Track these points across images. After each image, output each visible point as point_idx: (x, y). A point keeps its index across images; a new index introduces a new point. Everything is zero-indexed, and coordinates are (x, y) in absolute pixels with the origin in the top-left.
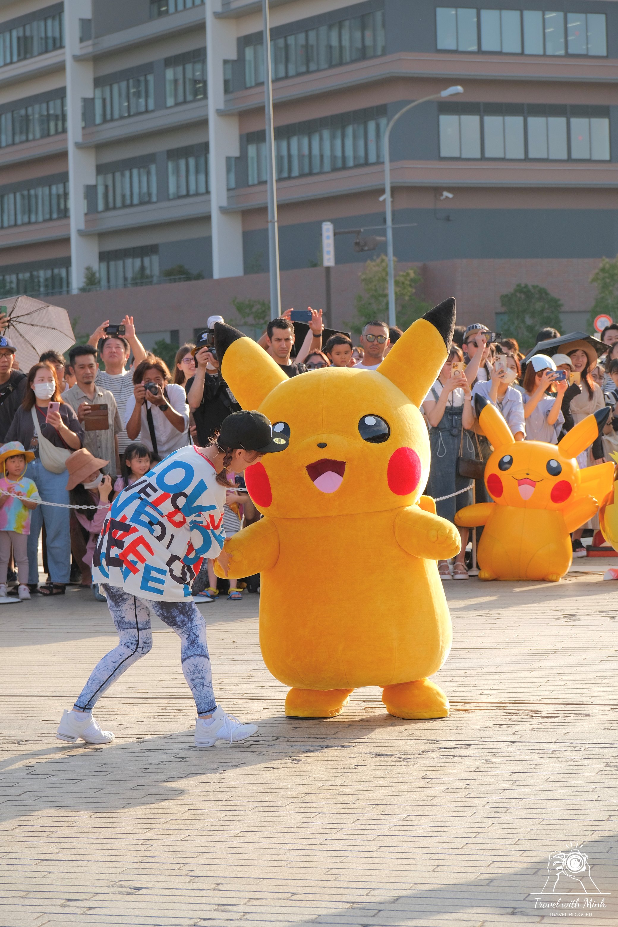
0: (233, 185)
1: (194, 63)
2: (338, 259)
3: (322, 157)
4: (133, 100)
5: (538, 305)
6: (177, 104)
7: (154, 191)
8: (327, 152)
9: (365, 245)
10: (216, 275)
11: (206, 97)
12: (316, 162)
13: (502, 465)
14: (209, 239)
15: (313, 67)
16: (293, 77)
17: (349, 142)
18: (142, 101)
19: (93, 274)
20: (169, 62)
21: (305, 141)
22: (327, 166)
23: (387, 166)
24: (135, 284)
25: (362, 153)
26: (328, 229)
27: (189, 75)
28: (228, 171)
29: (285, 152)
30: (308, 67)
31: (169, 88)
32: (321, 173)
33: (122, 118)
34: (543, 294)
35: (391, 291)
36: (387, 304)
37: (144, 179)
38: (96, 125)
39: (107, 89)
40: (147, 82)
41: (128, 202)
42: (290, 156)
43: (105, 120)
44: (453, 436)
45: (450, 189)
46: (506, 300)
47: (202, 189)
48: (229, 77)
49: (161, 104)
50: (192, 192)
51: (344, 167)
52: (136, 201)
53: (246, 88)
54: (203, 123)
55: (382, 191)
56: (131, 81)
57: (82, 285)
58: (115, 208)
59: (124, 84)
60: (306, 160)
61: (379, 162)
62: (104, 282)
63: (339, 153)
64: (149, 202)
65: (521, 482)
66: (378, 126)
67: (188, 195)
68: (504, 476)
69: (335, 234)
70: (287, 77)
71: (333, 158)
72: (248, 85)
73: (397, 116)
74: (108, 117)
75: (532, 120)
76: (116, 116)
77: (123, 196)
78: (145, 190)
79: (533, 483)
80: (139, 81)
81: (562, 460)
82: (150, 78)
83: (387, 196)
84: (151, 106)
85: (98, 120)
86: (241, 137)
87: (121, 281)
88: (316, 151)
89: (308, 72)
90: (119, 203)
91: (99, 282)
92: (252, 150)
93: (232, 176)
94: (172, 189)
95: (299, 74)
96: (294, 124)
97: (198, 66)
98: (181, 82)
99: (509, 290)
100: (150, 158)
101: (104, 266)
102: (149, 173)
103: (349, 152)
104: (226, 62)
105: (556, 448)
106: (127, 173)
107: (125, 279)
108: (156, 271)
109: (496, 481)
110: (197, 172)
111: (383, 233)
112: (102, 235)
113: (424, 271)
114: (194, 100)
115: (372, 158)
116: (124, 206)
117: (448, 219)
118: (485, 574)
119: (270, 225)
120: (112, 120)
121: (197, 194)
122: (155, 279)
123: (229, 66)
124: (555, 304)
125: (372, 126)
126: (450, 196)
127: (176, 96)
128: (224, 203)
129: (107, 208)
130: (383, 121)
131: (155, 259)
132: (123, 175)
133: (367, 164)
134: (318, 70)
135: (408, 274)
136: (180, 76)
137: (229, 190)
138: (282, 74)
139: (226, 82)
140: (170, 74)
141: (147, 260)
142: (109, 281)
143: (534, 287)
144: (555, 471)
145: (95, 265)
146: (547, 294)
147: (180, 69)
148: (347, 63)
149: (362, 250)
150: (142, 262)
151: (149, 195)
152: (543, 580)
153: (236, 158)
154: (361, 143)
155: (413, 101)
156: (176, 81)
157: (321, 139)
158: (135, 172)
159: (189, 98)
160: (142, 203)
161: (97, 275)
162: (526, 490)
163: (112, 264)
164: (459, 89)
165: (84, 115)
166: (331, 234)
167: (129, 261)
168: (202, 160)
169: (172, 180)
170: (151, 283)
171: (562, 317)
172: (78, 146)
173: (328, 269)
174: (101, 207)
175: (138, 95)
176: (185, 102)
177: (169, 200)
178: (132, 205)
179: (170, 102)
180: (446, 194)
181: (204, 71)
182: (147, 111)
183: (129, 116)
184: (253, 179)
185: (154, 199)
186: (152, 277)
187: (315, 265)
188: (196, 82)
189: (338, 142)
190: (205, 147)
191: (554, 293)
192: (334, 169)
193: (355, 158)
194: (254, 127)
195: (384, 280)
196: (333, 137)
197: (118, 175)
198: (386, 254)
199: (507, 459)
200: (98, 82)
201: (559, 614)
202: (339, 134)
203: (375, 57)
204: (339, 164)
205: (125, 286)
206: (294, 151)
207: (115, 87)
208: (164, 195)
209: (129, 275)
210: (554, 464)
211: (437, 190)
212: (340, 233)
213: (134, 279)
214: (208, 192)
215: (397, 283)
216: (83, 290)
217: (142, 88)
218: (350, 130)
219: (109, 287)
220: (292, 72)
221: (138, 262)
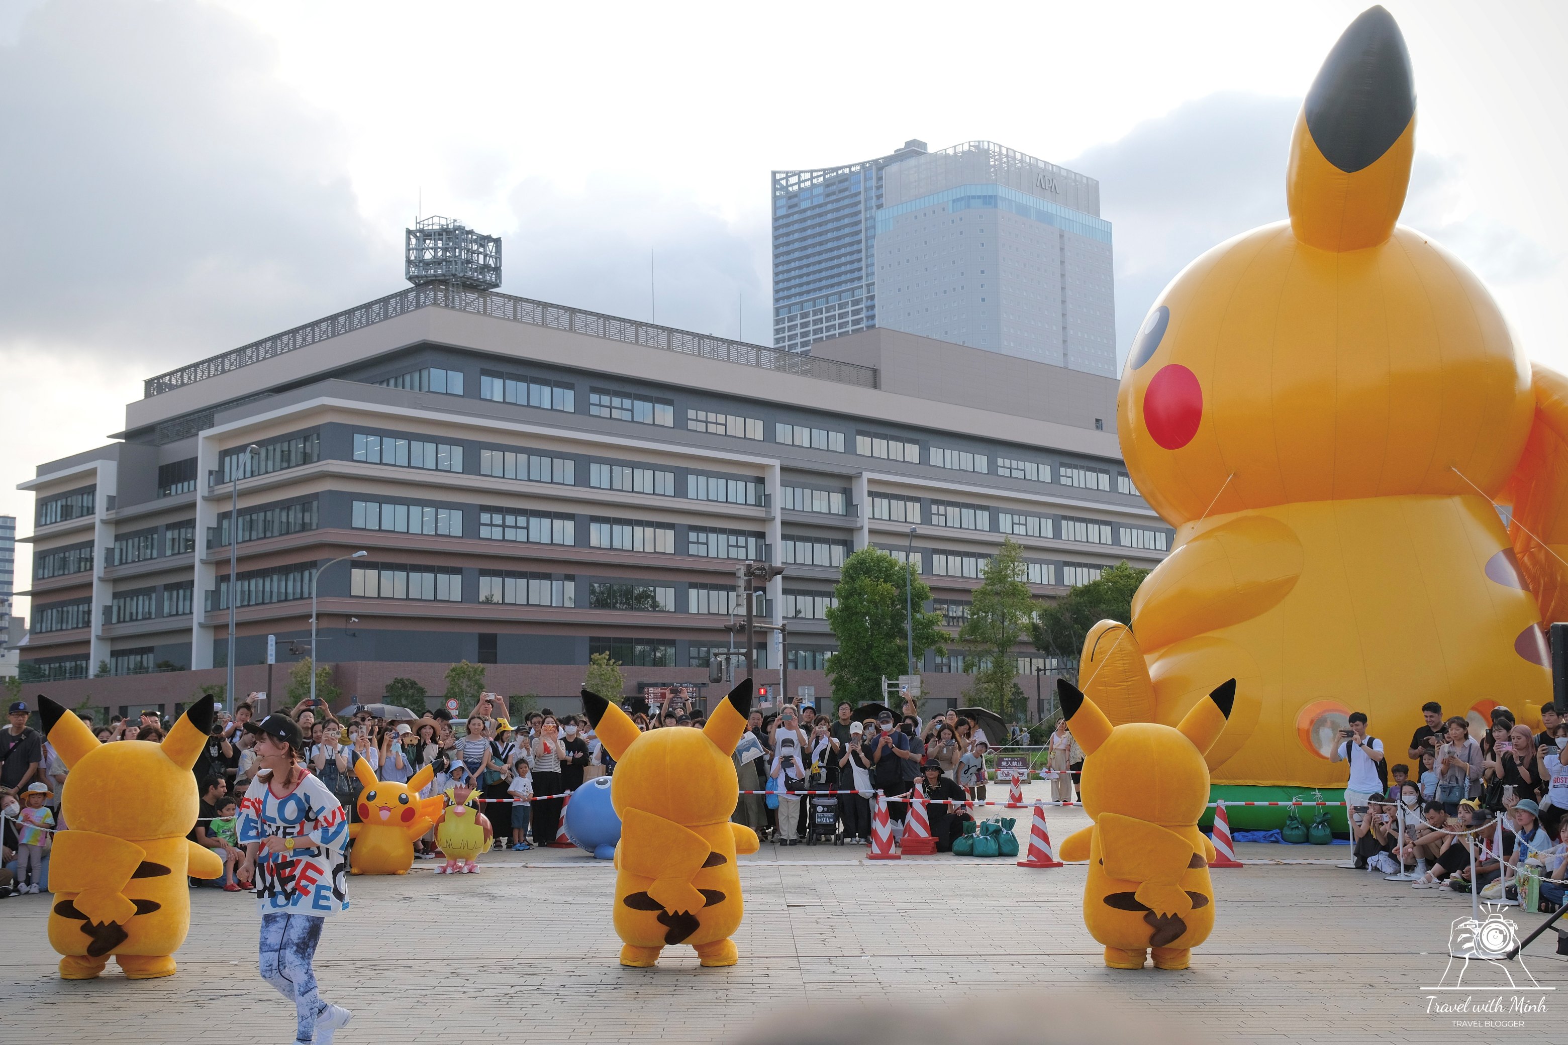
0: (209, 609)
1: (187, 528)
2: (277, 661)
3: (271, 592)
4: (142, 551)
5: (410, 692)
6: (173, 555)
7: (153, 611)
8: (275, 590)
9: (297, 650)
10: (193, 668)
11: (194, 550)
12: (267, 595)
13: (370, 798)
14: (191, 643)
15: (268, 534)
16: (255, 540)
17: (290, 584)
18: (149, 551)
19: (106, 665)
20: (169, 527)
21: (261, 582)
22: (275, 599)
23: (314, 600)
24: (136, 673)
25: (299, 591)
26: (272, 639)
27: (183, 536)
28: (206, 600)
29: (246, 589)
30: (265, 535)
31: (168, 544)
32: (271, 603)
33: (133, 562)
34: (413, 684)
35: (313, 681)
36: (309, 688)
37: (147, 603)
38: (114, 566)
39: (124, 543)
40: (152, 539)
41: (134, 617)
42: (249, 591)
43: (121, 563)
44: (332, 779)
45: (356, 616)
46: (390, 688)
47: (188, 611)
48: (211, 538)
49: (162, 554)
50: (180, 613)
51: (286, 600)
52: (140, 617)
53: (222, 546)
54: (191, 568)
55: (310, 616)
56: (142, 538)
57: (96, 672)
58: (124, 621)
59: (136, 540)
60: (261, 595)
61: (310, 597)
62: (113, 671)
63: (283, 590)
64: (150, 618)
65: (381, 809)
66: (310, 574)
67: (177, 614)
68: (371, 804)
69: (276, 643)
70: (250, 540)
71: (279, 593)
72: (223, 544)
73: (322, 569)
74: (124, 561)
75: (413, 575)
76: (129, 560)
77: (131, 614)
78: (147, 610)
79: (389, 809)
80: (147, 538)
81: (410, 794)
82: (155, 536)
83: (313, 620)
84: (155, 555)
85: (117, 562)
86: (216, 577)
87: (125, 670)
88: (267, 588)
89: (265, 537)
90: (127, 618)
91: (110, 671)
92: (224, 587)
93: (209, 602)
94: (166, 610)
95: (258, 539)
96: (254, 571)
97: (190, 530)
98: (177, 540)
99: (390, 682)
100: (153, 589)
101: (114, 660)
102: (150, 599)
103: (290, 590)
104: (209, 528)
105: (406, 785)
106: (135, 599)
107: (129, 669)
108: (151, 664)
109: (365, 810)
110: (184, 599)
111: (310, 643)
112: (113, 640)
113: (337, 667)
114: (185, 553)
115: (306, 595)
116: (131, 620)
117: (354, 635)
118: (355, 870)
119: (230, 636)
120: (126, 563)
121: (184, 614)
122: (150, 670)
123: (211, 531)
124: (421, 691)
125: (306, 574)
126: (357, 620)
127: (173, 549)
128: (202, 621)
129: (119, 622)
130: (314, 571)
131: (151, 656)
132: (132, 599)
133: (302, 598)
134: (272, 537)
135: (325, 669)
136: (176, 536)
137: (205, 612)
138: (247, 538)
139: (209, 542)
140: (169, 535)
141: (145, 657)
142: (116, 671)
143: (407, 680)
144: (404, 801)
145: (107, 660)
146: (416, 684)
147: (176, 532)
148: (292, 533)
149: (295, 654)
150: (142, 658)
151: (150, 613)
152: (394, 873)
153: (212, 591)
154: (299, 584)
155: (333, 559)
156: (173, 540)
157: (272, 580)
158: (141, 598)
159: (182, 550)
160: (144, 619)
161: (109, 666)
162: (385, 815)
163: (120, 659)
164: (365, 553)
165: (106, 559)
166: (274, 643)
167: (132, 657)
168: (188, 593)
169: (166, 604)
170: (147, 672)
171: (425, 699)
172: (101, 579)
173: (270, 665)
174: (114, 620)
175: (146, 547)
176: (179, 553)
177: (164, 617)
178: (137, 620)
179: (169, 553)
180: (353, 619)
181: (193, 534)
182: (151, 558)
183: (139, 561)
184: (223, 605)
185: (153, 616)
186: (148, 668)
187: (262, 663)
188: (188, 540)
189: (283, 584)
190: (191, 583)
191: (421, 684)
192: (279, 601)
193: (294, 594)
194: (224, 572)
195: (308, 674)
196: (279, 581)
197: (128, 599)
198: (311, 658)
199: (372, 794)
200: (118, 538)
201: (401, 897)
202: (284, 578)
203: (311, 530)
204: (283, 598)
205: (128, 674)
206: (253, 588)
207: (130, 542)
208: (160, 613)
209: (132, 666)
210: (404, 796)
211: (348, 616)
212: (281, 643)
213: (135, 669)
214: (191, 613)
215: (316, 675)
216: (97, 676)
217: (149, 543)
218: (291, 576)
219: (116, 675)
220: (254, 537)
221: (138, 658)
